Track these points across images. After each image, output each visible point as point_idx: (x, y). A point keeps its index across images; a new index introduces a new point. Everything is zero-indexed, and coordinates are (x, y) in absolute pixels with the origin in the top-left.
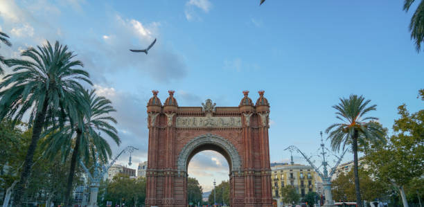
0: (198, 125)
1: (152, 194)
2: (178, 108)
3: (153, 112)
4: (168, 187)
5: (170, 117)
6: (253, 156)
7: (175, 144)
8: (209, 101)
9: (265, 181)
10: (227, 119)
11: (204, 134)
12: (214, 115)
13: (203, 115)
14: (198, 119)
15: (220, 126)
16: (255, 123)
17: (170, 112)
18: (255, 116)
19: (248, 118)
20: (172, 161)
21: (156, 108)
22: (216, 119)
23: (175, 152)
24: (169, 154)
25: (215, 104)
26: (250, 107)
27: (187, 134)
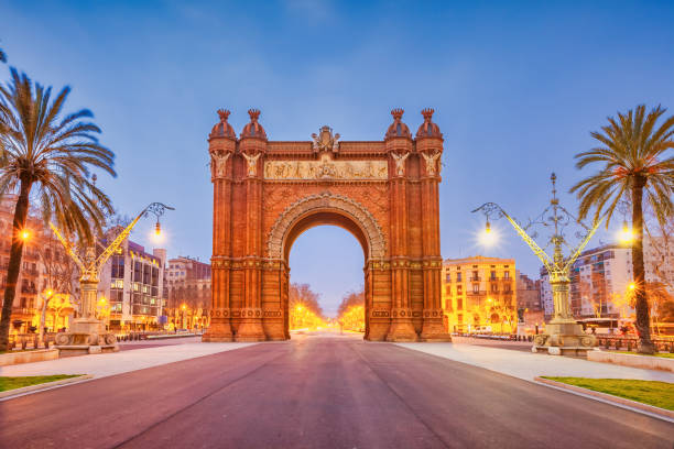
0: (306, 175)
1: (222, 301)
2: (268, 143)
3: (221, 152)
4: (251, 288)
5: (252, 161)
6: (408, 233)
7: (263, 212)
8: (326, 130)
9: (431, 280)
10: (359, 165)
11: (315, 193)
12: (336, 156)
13: (316, 157)
14: (305, 164)
15: (347, 177)
16: (414, 171)
17: (252, 152)
18: (415, 158)
19: (400, 162)
20: (257, 242)
21: (226, 144)
22: (340, 165)
23: (262, 227)
24: (252, 229)
25: (338, 136)
26: (405, 141)
27: (285, 194)
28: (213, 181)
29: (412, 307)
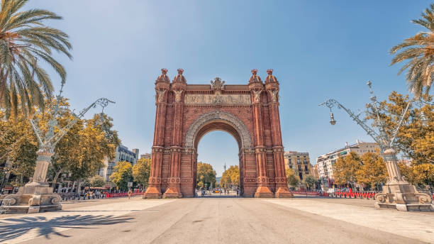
0: (207, 102)
1: (157, 173)
2: (187, 85)
3: (161, 90)
4: (174, 165)
5: (178, 96)
6: (264, 133)
7: (183, 120)
8: (218, 80)
10: (236, 97)
11: (212, 111)
12: (223, 92)
13: (212, 92)
14: (207, 96)
15: (230, 103)
16: (265, 100)
17: (178, 90)
18: (265, 94)
19: (257, 95)
20: (179, 138)
21: (164, 85)
22: (225, 96)
23: (182, 129)
24: (176, 130)
25: (224, 82)
26: (259, 84)
27: (196, 112)
28: (157, 104)
29: (269, 176)
